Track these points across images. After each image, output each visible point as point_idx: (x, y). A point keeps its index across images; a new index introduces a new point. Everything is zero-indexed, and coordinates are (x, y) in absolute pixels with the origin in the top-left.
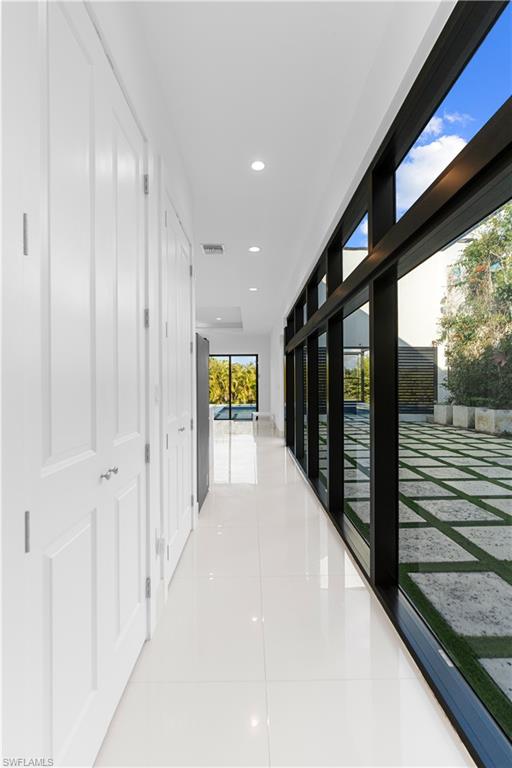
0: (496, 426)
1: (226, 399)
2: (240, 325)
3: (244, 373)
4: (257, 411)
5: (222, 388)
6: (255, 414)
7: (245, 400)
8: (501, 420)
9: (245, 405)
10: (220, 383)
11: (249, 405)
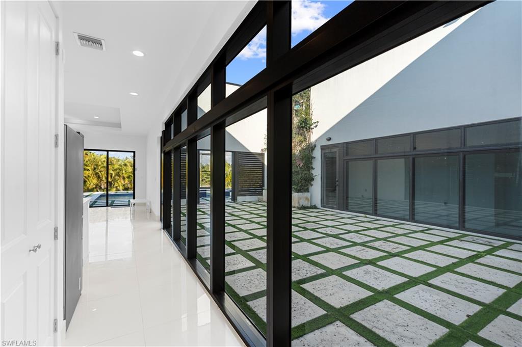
0: (298, 203)
1: (103, 187)
2: (118, 125)
3: (120, 165)
4: (134, 198)
5: (99, 177)
6: (132, 201)
7: (121, 188)
8: (301, 199)
9: (122, 192)
10: (97, 174)
11: (125, 192)
